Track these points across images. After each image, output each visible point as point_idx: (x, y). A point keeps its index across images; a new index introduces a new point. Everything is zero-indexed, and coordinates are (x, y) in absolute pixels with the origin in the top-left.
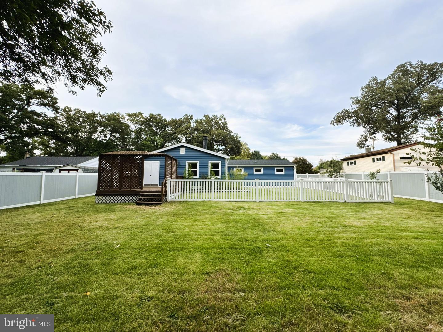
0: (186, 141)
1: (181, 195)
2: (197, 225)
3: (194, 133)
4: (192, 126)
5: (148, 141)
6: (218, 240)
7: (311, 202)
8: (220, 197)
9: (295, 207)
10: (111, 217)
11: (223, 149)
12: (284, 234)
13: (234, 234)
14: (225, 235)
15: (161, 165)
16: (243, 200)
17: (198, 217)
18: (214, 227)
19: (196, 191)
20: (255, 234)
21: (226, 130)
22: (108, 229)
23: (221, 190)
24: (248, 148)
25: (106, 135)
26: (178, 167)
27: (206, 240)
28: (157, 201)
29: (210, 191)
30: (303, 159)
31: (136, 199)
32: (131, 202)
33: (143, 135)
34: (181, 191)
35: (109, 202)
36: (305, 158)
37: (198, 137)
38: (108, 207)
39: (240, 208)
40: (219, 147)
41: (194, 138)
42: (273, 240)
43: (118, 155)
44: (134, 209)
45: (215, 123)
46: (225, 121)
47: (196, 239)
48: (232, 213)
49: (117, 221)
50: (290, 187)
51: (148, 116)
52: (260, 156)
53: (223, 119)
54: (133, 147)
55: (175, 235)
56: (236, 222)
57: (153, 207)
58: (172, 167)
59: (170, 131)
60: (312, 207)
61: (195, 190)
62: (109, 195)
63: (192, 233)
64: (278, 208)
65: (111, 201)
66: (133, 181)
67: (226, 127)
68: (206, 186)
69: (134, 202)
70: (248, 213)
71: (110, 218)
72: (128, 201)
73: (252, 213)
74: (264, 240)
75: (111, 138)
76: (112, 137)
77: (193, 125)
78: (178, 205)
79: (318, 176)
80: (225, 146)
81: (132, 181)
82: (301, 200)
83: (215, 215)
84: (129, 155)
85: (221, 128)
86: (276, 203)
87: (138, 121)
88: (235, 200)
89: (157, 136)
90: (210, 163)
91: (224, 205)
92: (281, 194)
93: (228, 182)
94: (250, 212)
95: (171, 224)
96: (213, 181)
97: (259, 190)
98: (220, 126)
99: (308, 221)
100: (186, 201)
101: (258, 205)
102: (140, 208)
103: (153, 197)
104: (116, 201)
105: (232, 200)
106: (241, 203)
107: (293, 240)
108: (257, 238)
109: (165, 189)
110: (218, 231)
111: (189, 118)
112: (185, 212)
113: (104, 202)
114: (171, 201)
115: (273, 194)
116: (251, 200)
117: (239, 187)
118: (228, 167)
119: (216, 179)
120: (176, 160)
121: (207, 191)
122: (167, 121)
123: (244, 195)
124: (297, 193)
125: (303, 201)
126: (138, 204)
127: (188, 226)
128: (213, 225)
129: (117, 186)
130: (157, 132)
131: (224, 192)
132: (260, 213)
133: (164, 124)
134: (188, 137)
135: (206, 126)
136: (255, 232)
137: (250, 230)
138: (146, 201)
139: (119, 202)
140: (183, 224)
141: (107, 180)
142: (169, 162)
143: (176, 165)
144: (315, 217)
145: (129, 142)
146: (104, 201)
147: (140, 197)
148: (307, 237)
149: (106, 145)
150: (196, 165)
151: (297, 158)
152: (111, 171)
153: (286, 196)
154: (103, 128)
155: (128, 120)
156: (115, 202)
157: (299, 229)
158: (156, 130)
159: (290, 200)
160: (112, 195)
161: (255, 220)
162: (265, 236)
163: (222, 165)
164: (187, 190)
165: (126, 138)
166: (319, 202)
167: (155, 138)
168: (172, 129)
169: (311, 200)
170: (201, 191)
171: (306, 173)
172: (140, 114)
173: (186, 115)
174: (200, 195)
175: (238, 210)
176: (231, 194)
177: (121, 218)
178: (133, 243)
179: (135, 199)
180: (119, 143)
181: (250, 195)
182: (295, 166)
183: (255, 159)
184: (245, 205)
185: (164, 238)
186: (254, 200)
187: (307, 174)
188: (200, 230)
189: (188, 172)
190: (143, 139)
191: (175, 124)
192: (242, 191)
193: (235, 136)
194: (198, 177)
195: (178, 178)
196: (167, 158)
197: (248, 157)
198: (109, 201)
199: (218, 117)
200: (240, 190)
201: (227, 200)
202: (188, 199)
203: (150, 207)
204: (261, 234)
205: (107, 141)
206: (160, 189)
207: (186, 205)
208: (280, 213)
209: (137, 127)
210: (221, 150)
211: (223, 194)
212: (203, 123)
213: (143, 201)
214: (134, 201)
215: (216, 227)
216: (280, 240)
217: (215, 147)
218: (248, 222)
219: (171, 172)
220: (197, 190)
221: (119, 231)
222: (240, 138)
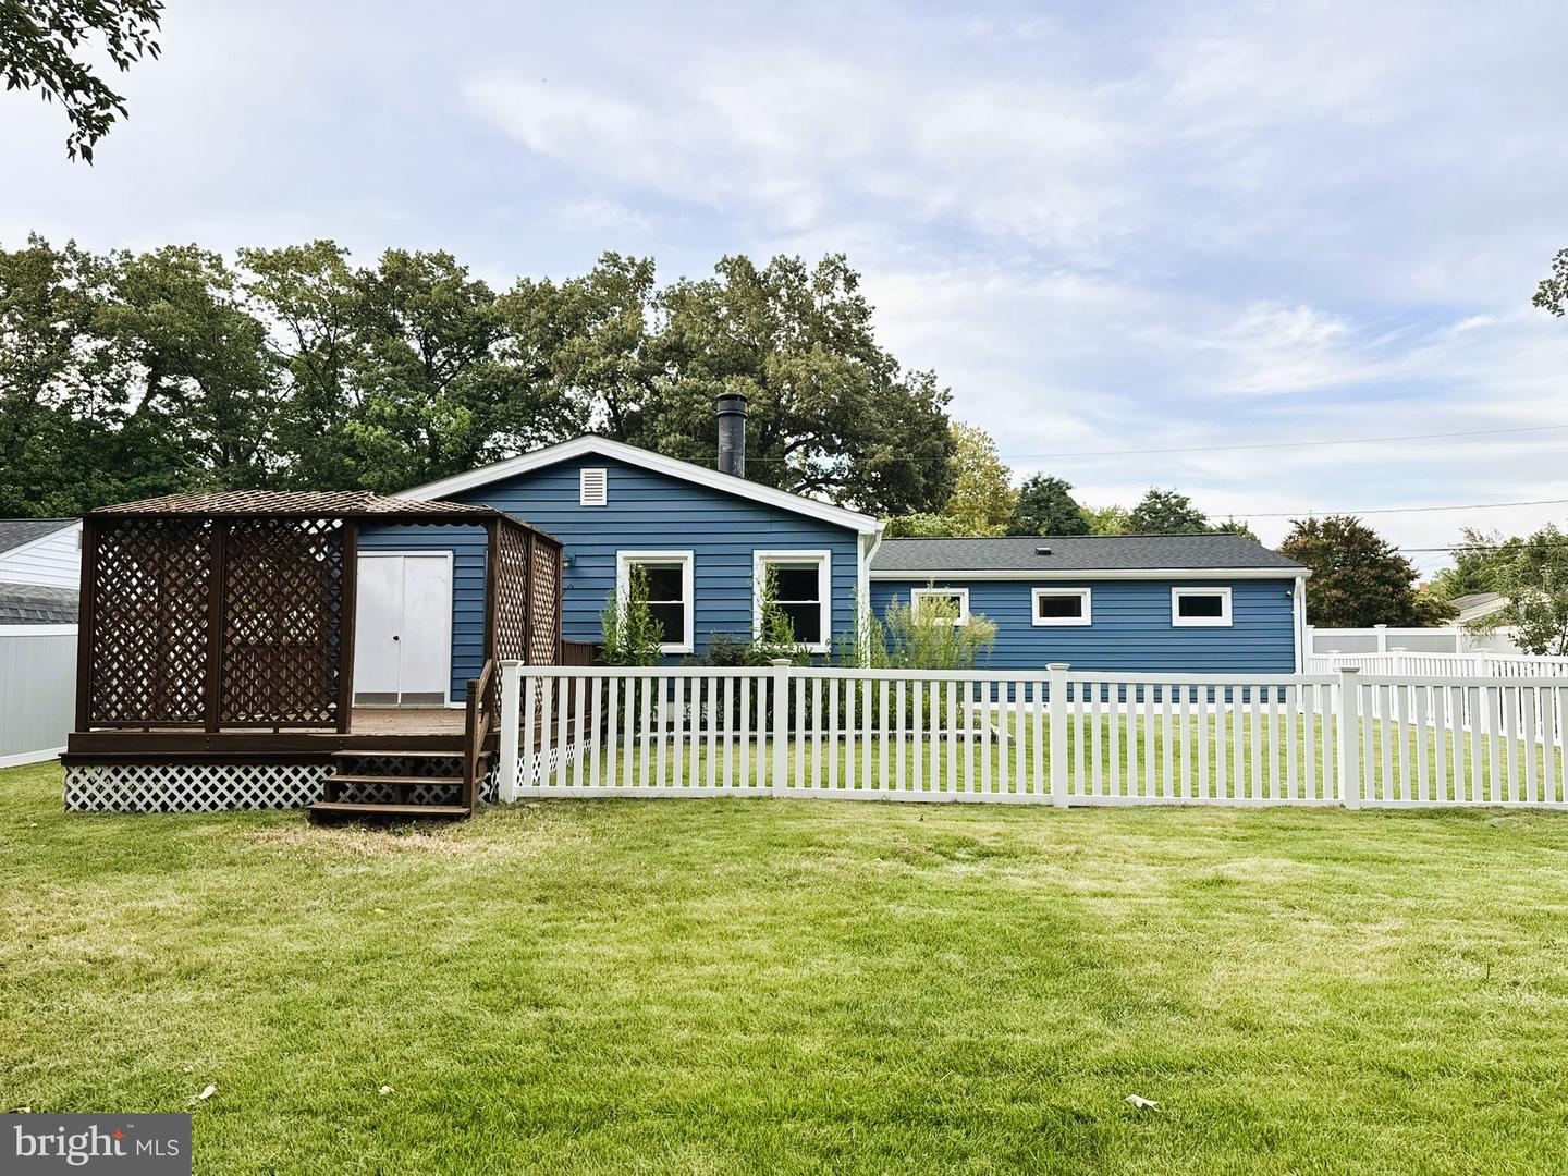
0: (616, 419)
1: (587, 757)
2: (686, 960)
3: (660, 372)
4: (649, 330)
5: (380, 419)
6: (822, 1063)
7: (1407, 814)
8: (825, 770)
9: (1303, 848)
10: (160, 904)
11: (838, 469)
12: (1238, 1027)
13: (918, 1025)
14: (862, 1028)
15: (460, 573)
16: (969, 794)
17: (691, 903)
18: (794, 975)
19: (679, 733)
20: (1054, 1028)
21: (856, 355)
22: (144, 977)
23: (834, 731)
24: (993, 460)
25: (122, 383)
26: (565, 584)
27: (746, 1058)
28: (437, 800)
29: (761, 732)
30: (1354, 531)
31: (312, 789)
32: (279, 805)
33: (346, 387)
34: (587, 735)
35: (148, 805)
36: (1364, 523)
37: (688, 400)
38: (142, 837)
39: (948, 849)
40: (813, 459)
41: (659, 407)
42: (1170, 1069)
43: (202, 516)
44: (301, 849)
45: (787, 308)
46: (853, 294)
47: (686, 1052)
48: (901, 883)
49: (197, 929)
50: (1273, 710)
51: (374, 267)
52: (1072, 511)
53: (840, 283)
54: (284, 462)
55: (553, 1026)
56: (931, 938)
57: (415, 839)
58: (527, 589)
59: (511, 363)
60: (1418, 850)
61: (670, 726)
62: (149, 761)
63: (655, 1010)
64: (1196, 851)
65: (156, 797)
66: (292, 674)
67: (858, 333)
68: (737, 704)
69: (295, 805)
70: (1000, 884)
71: (155, 910)
72: (263, 797)
73: (1034, 883)
74: (1115, 1069)
75: (152, 403)
76: (159, 397)
77: (655, 322)
78: (566, 824)
79: (1448, 645)
80: (855, 455)
81: (284, 675)
82: (1342, 797)
83: (798, 896)
84: (263, 517)
85: (825, 340)
86: (1183, 816)
87: (316, 299)
88: (918, 793)
89: (433, 393)
90: (762, 562)
91: (852, 827)
92: (1212, 757)
93: (876, 684)
94: (1018, 879)
95: (529, 949)
96: (782, 673)
97: (1071, 729)
98: (819, 324)
99: (1393, 941)
100: (619, 800)
101: (1068, 829)
102: (332, 843)
103: (415, 774)
104: (188, 797)
105: (900, 793)
106: (958, 811)
107: (1299, 1065)
108: (1065, 1049)
109: (491, 726)
110: (818, 1000)
111: (631, 275)
112: (611, 871)
113: (116, 805)
114: (522, 802)
115: (1159, 757)
116: (1021, 796)
117: (943, 709)
118: (874, 584)
119: (799, 659)
120: (555, 547)
121: (745, 732)
122: (490, 298)
123: (977, 765)
124: (1318, 753)
125: (1353, 805)
126: (323, 819)
127: (631, 961)
128: (788, 962)
129: (193, 707)
130: (429, 364)
131: (850, 740)
132: (1081, 884)
133: (478, 318)
134: (627, 401)
135: (732, 326)
136: (1053, 1012)
137: (1023, 998)
138: (370, 799)
139: (205, 805)
140: (598, 949)
141: (132, 673)
142: (511, 557)
143: (556, 576)
144: (1438, 914)
145: (262, 428)
146: (116, 797)
147: (334, 777)
148: (1391, 1051)
149: (123, 450)
150: (680, 573)
151: (1313, 523)
152: (158, 616)
153: (1248, 770)
154: (101, 343)
155: (252, 290)
156: (180, 806)
157: (1335, 993)
158: (429, 350)
159: (1275, 800)
160: (164, 761)
161: (1050, 928)
162: (1118, 1042)
163: (838, 571)
164: (621, 730)
165: (245, 405)
166: (1458, 812)
167: (421, 404)
168: (522, 345)
169: (1406, 802)
170: (712, 732)
171: (1370, 626)
172: (328, 252)
173: (613, 259)
174: (703, 758)
175: (939, 858)
176: (893, 754)
177: (220, 910)
178: (298, 1073)
179: (304, 789)
180: (204, 436)
181: (1012, 762)
182: (1301, 575)
183: (1042, 531)
184: (985, 830)
185: (487, 1046)
186: (1038, 796)
187: (1380, 630)
188: (706, 993)
189: (631, 617)
190: (345, 409)
191: (542, 315)
192: (961, 739)
193: (916, 389)
194: (687, 646)
195: (565, 654)
196: (499, 534)
197: (993, 521)
198: (148, 797)
199: (811, 269)
200: (952, 731)
201: (867, 792)
202: (628, 789)
203: (393, 840)
204: (1093, 1023)
205: (129, 422)
206: (457, 727)
207: (615, 822)
208: (1208, 884)
209: (309, 337)
210: (827, 480)
211: (842, 754)
212: (714, 309)
213: (352, 799)
214: (295, 797)
215: (806, 972)
216: (1218, 1071)
217: (793, 461)
218: (1005, 940)
219: (526, 618)
220: (687, 726)
221: (210, 996)
222: (946, 399)
